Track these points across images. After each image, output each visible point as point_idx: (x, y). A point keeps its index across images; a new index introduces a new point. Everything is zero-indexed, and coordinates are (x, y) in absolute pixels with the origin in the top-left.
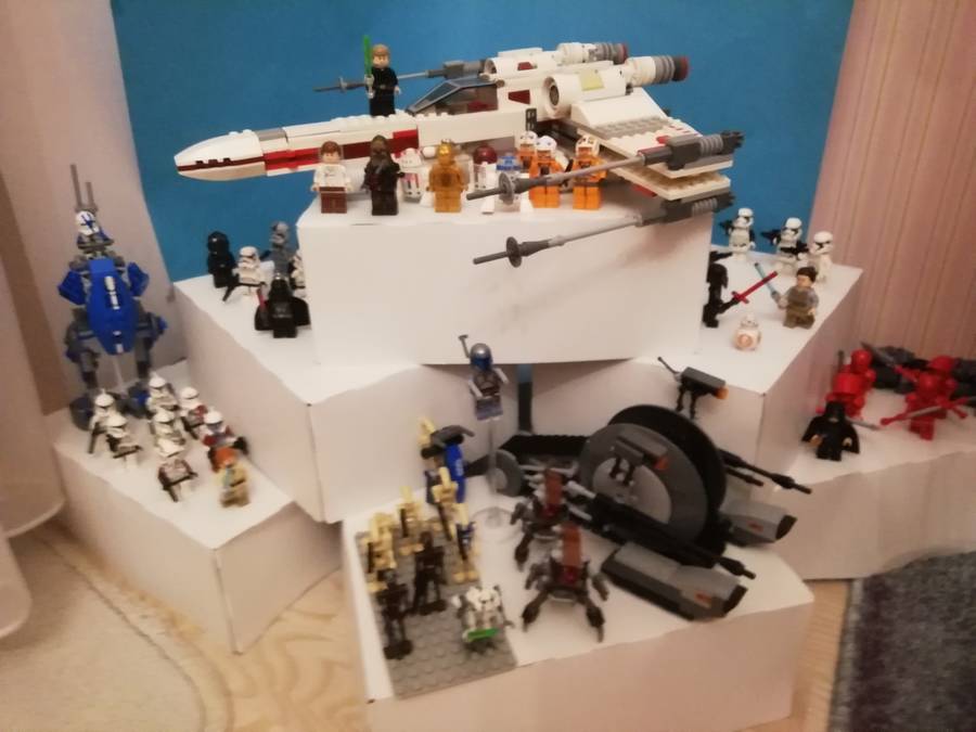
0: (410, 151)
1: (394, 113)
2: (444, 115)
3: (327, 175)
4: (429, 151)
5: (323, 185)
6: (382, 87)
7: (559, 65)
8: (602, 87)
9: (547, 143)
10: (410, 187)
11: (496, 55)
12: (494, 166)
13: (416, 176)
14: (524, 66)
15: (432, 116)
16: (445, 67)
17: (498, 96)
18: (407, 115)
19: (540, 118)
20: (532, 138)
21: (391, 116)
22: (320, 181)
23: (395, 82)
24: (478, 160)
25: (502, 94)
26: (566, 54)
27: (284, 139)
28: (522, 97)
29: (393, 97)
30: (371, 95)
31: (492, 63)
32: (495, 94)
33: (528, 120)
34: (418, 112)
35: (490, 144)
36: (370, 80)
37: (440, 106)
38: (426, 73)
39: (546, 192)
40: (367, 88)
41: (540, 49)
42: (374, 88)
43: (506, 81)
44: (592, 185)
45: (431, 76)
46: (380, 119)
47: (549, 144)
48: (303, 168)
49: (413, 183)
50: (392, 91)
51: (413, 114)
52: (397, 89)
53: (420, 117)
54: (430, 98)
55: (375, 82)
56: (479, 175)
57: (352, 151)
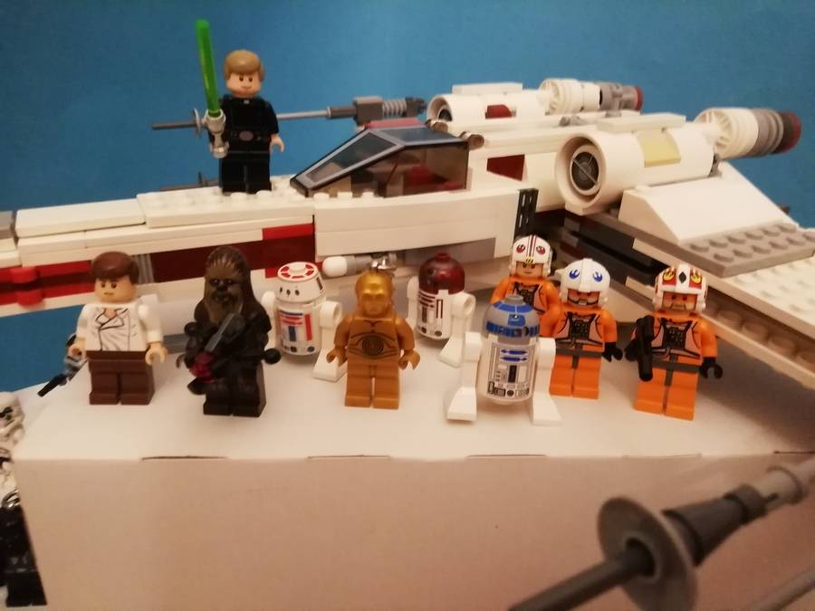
0: (297, 267)
1: (268, 187)
2: (369, 198)
3: (102, 327)
4: (335, 265)
5: (94, 346)
6: (246, 136)
7: (547, 114)
8: (678, 160)
9: (588, 274)
10: (293, 336)
11: (450, 91)
12: (462, 297)
13: (308, 318)
14: (497, 112)
15: (345, 199)
16: (355, 104)
17: (471, 164)
18: (293, 191)
19: (541, 205)
20: (542, 251)
21: (262, 194)
22: (88, 339)
23: (271, 126)
24: (430, 284)
25: (477, 161)
26: (557, 94)
27: (11, 240)
28: (510, 166)
29: (268, 156)
30: (220, 151)
31: (443, 102)
32: (465, 160)
33: (521, 210)
34: (317, 189)
35: (453, 254)
36: (217, 122)
37: (360, 180)
38: (328, 112)
39: (575, 366)
40: (212, 139)
41: (520, 86)
42: (225, 138)
43: (486, 137)
44: (687, 369)
45: (336, 115)
46: (239, 198)
47: (599, 279)
48: (53, 303)
49: (301, 332)
50: (266, 145)
51: (307, 192)
52: (276, 140)
53: (321, 199)
54: (342, 160)
55: (228, 125)
56: (431, 314)
57: (171, 265)
